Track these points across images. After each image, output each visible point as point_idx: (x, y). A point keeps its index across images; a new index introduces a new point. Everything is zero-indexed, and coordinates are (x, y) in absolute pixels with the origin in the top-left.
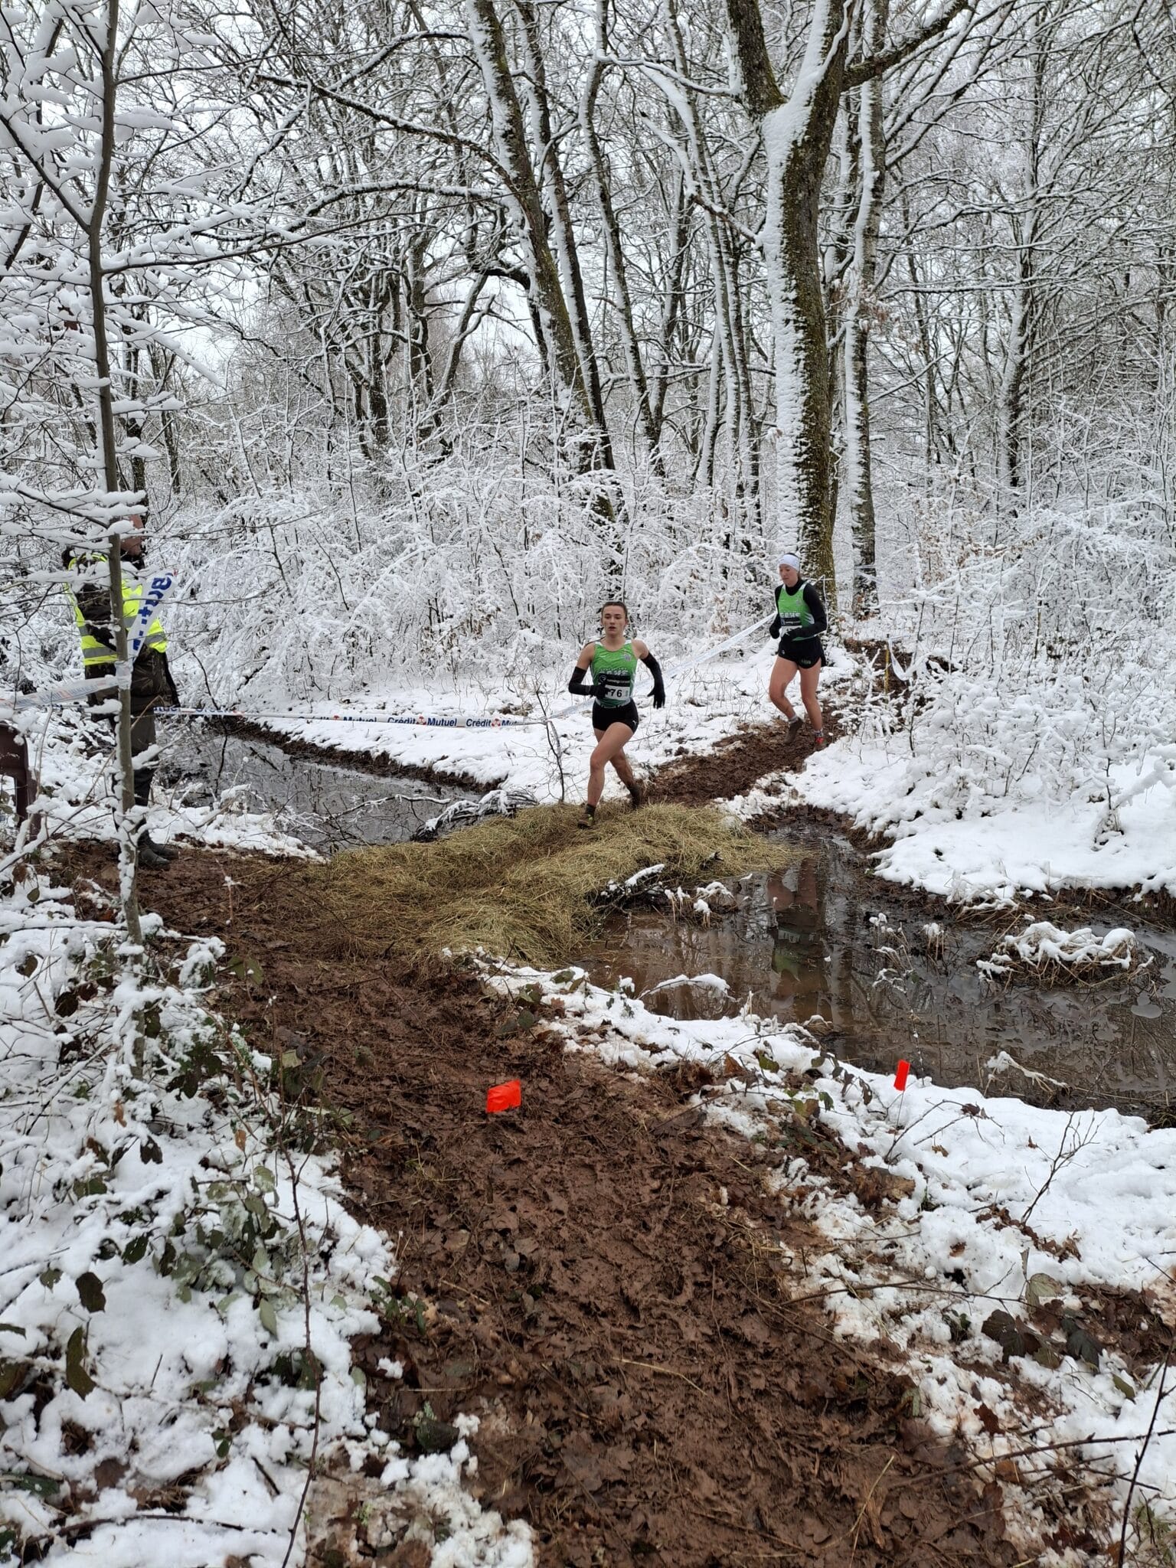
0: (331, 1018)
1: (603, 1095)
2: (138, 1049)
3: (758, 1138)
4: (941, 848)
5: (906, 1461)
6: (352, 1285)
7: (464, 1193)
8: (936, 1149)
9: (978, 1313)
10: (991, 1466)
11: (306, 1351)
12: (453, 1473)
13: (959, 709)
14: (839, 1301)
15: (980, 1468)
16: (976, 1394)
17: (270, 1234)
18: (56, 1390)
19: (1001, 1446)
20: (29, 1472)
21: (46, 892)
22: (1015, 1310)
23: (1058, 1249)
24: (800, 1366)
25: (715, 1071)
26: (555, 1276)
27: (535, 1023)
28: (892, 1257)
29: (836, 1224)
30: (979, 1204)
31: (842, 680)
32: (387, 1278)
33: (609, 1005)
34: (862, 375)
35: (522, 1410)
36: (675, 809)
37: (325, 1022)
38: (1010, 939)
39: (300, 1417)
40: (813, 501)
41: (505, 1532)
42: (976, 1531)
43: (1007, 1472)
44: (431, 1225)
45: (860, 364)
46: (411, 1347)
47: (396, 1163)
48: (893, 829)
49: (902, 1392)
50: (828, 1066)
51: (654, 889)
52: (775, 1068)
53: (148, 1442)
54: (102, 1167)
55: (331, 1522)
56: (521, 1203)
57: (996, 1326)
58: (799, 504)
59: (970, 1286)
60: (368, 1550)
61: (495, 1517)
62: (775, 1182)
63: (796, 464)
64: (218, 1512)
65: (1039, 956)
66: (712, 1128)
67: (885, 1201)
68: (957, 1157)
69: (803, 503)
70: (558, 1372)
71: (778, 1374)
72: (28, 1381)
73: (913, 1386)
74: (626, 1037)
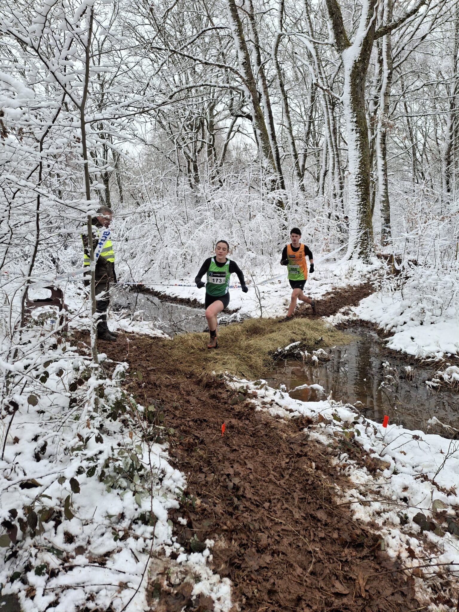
0: (169, 395)
1: (269, 427)
2: (96, 402)
3: (329, 445)
4: (413, 336)
5: (377, 567)
6: (170, 491)
7: (214, 460)
8: (401, 452)
9: (411, 513)
10: (411, 571)
11: (151, 512)
12: (204, 560)
13: (421, 281)
14: (356, 506)
15: (406, 571)
16: (408, 543)
17: (140, 470)
18: (62, 520)
19: (416, 563)
20: (53, 547)
21: (69, 348)
22: (427, 513)
23: (447, 491)
24: (338, 529)
25: (314, 420)
26: (246, 492)
27: (245, 400)
28: (379, 492)
29: (357, 478)
30: (416, 473)
31: (376, 270)
32: (183, 489)
33: (275, 394)
34: (384, 150)
35: (231, 539)
36: (306, 320)
37: (167, 397)
38: (440, 373)
39: (148, 535)
40: (363, 199)
41: (221, 582)
42: (403, 594)
43: (417, 573)
44: (201, 471)
45: (383, 146)
46: (190, 514)
47: (190, 449)
48: (394, 329)
49: (378, 540)
50: (361, 420)
51: (296, 352)
52: (339, 420)
53: (94, 541)
54: (81, 443)
55: (158, 574)
56: (236, 466)
57: (418, 519)
58: (358, 201)
59: (410, 504)
60: (170, 585)
61: (218, 576)
62: (335, 461)
63: (357, 185)
64: (117, 567)
65: (452, 380)
66: (311, 441)
67: (378, 471)
68: (410, 455)
69: (360, 200)
70: (245, 526)
71: (330, 532)
72: (53, 517)
73: (382, 539)
74: (280, 406)
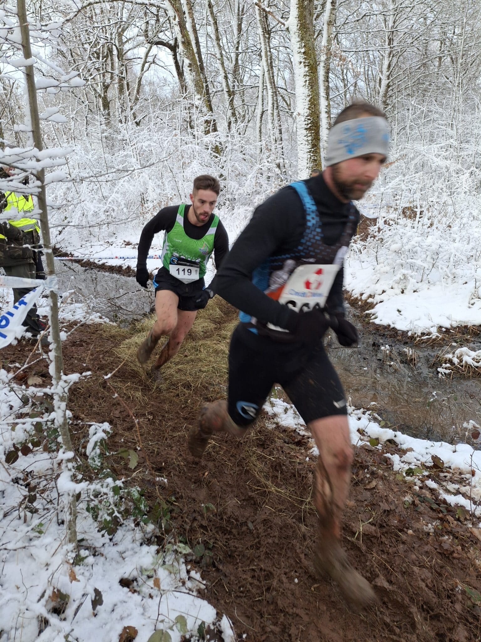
34: (327, 88)
40: (313, 146)
45: (327, 83)
48: (372, 299)
58: (307, 147)
63: (306, 129)
65: (463, 364)
69: (310, 146)
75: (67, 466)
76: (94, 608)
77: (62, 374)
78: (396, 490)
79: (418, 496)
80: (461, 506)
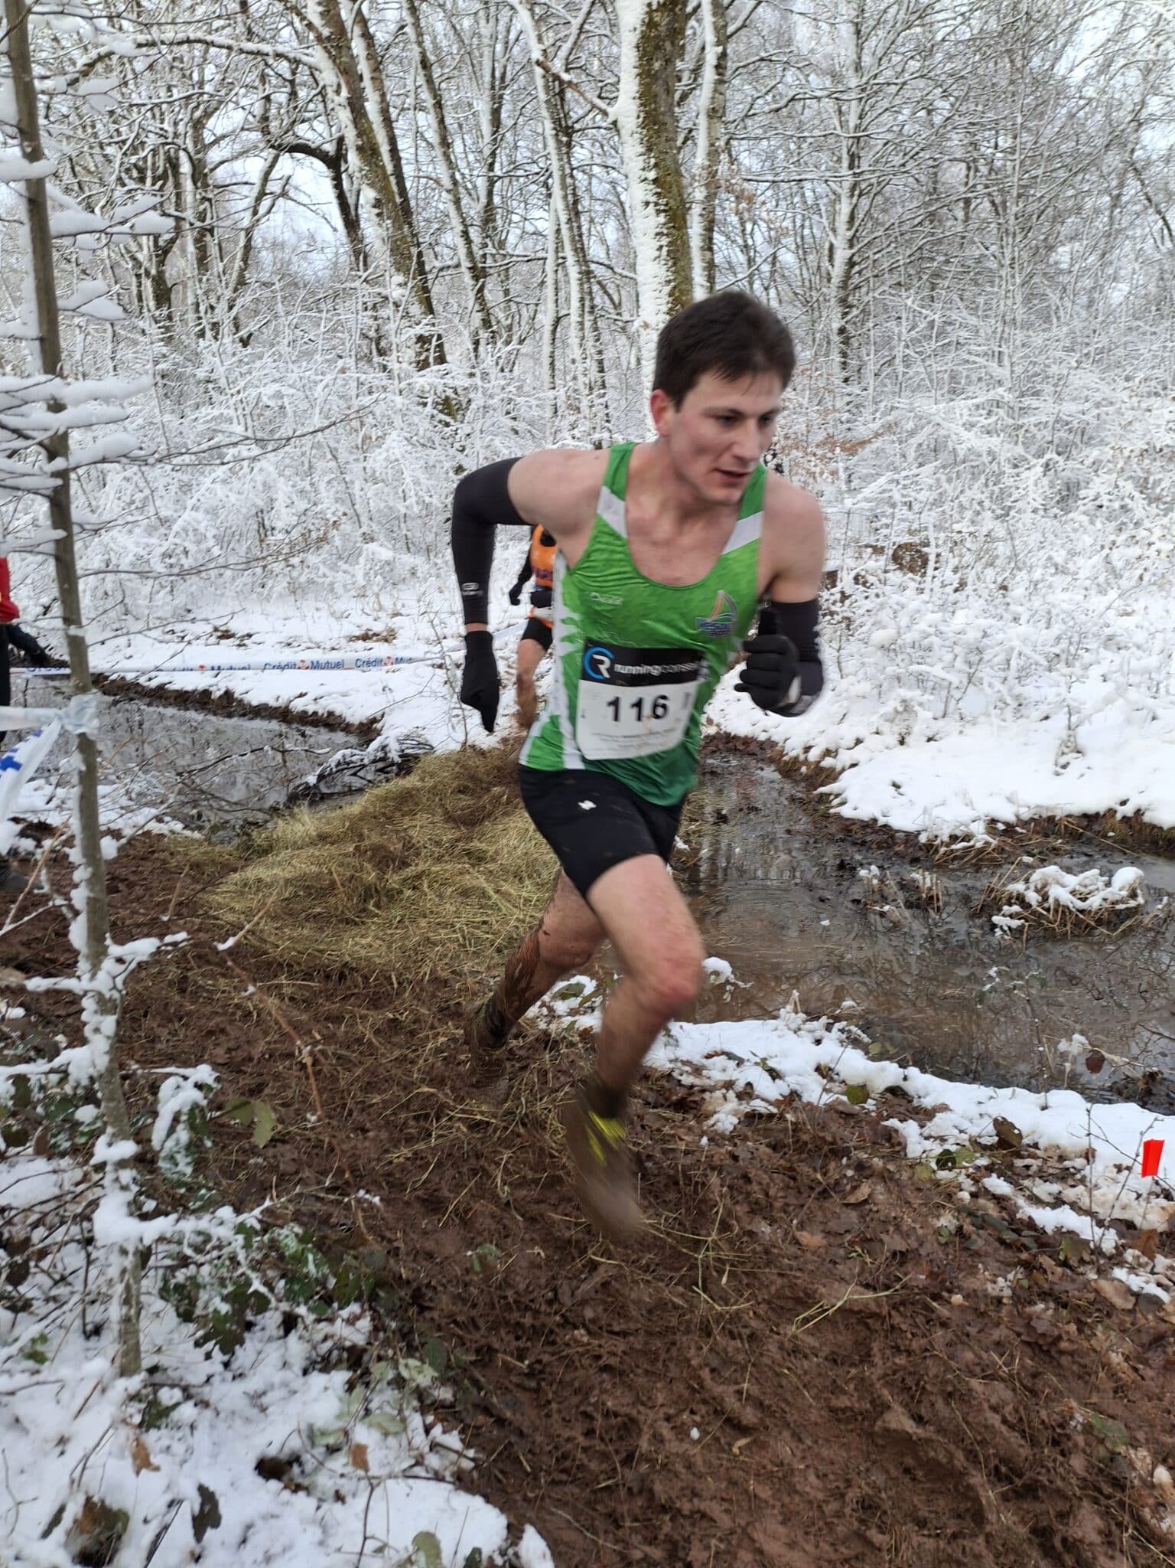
38: (1014, 886)
45: (708, 255)
48: (832, 759)
75: (117, 1180)
76: (199, 1535)
77: (108, 942)
78: (916, 1202)
79: (971, 1214)
80: (1071, 1232)
